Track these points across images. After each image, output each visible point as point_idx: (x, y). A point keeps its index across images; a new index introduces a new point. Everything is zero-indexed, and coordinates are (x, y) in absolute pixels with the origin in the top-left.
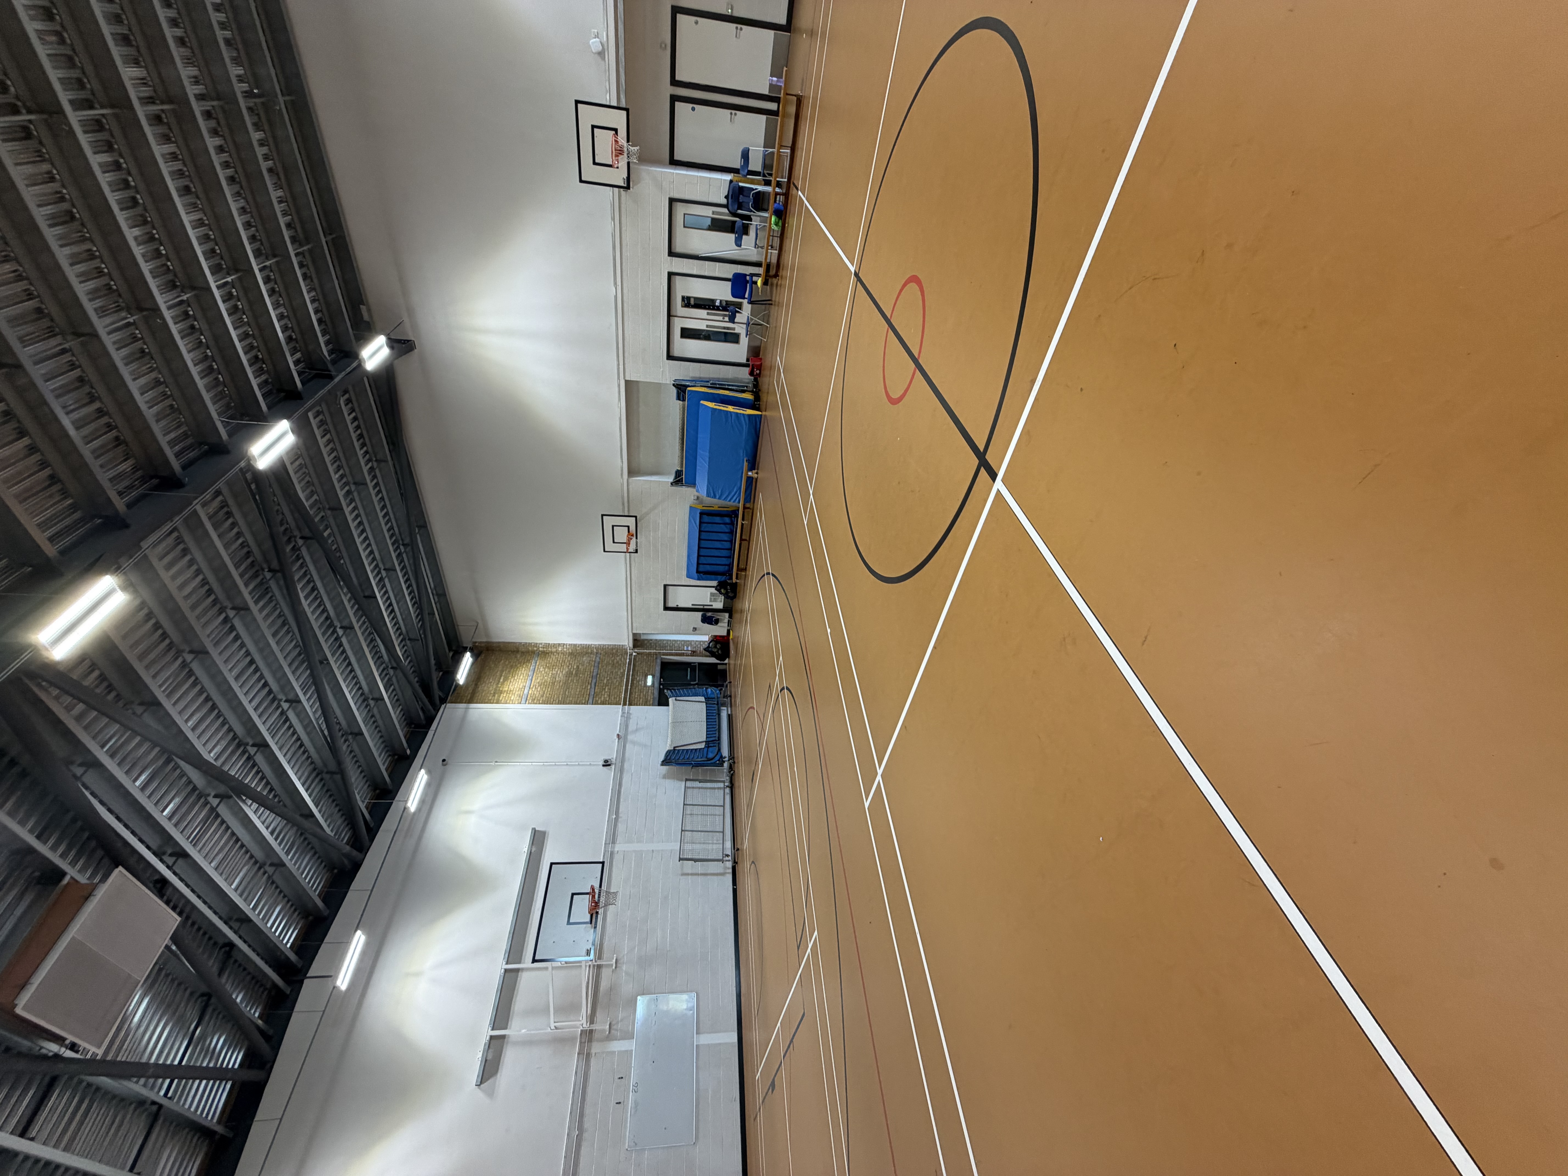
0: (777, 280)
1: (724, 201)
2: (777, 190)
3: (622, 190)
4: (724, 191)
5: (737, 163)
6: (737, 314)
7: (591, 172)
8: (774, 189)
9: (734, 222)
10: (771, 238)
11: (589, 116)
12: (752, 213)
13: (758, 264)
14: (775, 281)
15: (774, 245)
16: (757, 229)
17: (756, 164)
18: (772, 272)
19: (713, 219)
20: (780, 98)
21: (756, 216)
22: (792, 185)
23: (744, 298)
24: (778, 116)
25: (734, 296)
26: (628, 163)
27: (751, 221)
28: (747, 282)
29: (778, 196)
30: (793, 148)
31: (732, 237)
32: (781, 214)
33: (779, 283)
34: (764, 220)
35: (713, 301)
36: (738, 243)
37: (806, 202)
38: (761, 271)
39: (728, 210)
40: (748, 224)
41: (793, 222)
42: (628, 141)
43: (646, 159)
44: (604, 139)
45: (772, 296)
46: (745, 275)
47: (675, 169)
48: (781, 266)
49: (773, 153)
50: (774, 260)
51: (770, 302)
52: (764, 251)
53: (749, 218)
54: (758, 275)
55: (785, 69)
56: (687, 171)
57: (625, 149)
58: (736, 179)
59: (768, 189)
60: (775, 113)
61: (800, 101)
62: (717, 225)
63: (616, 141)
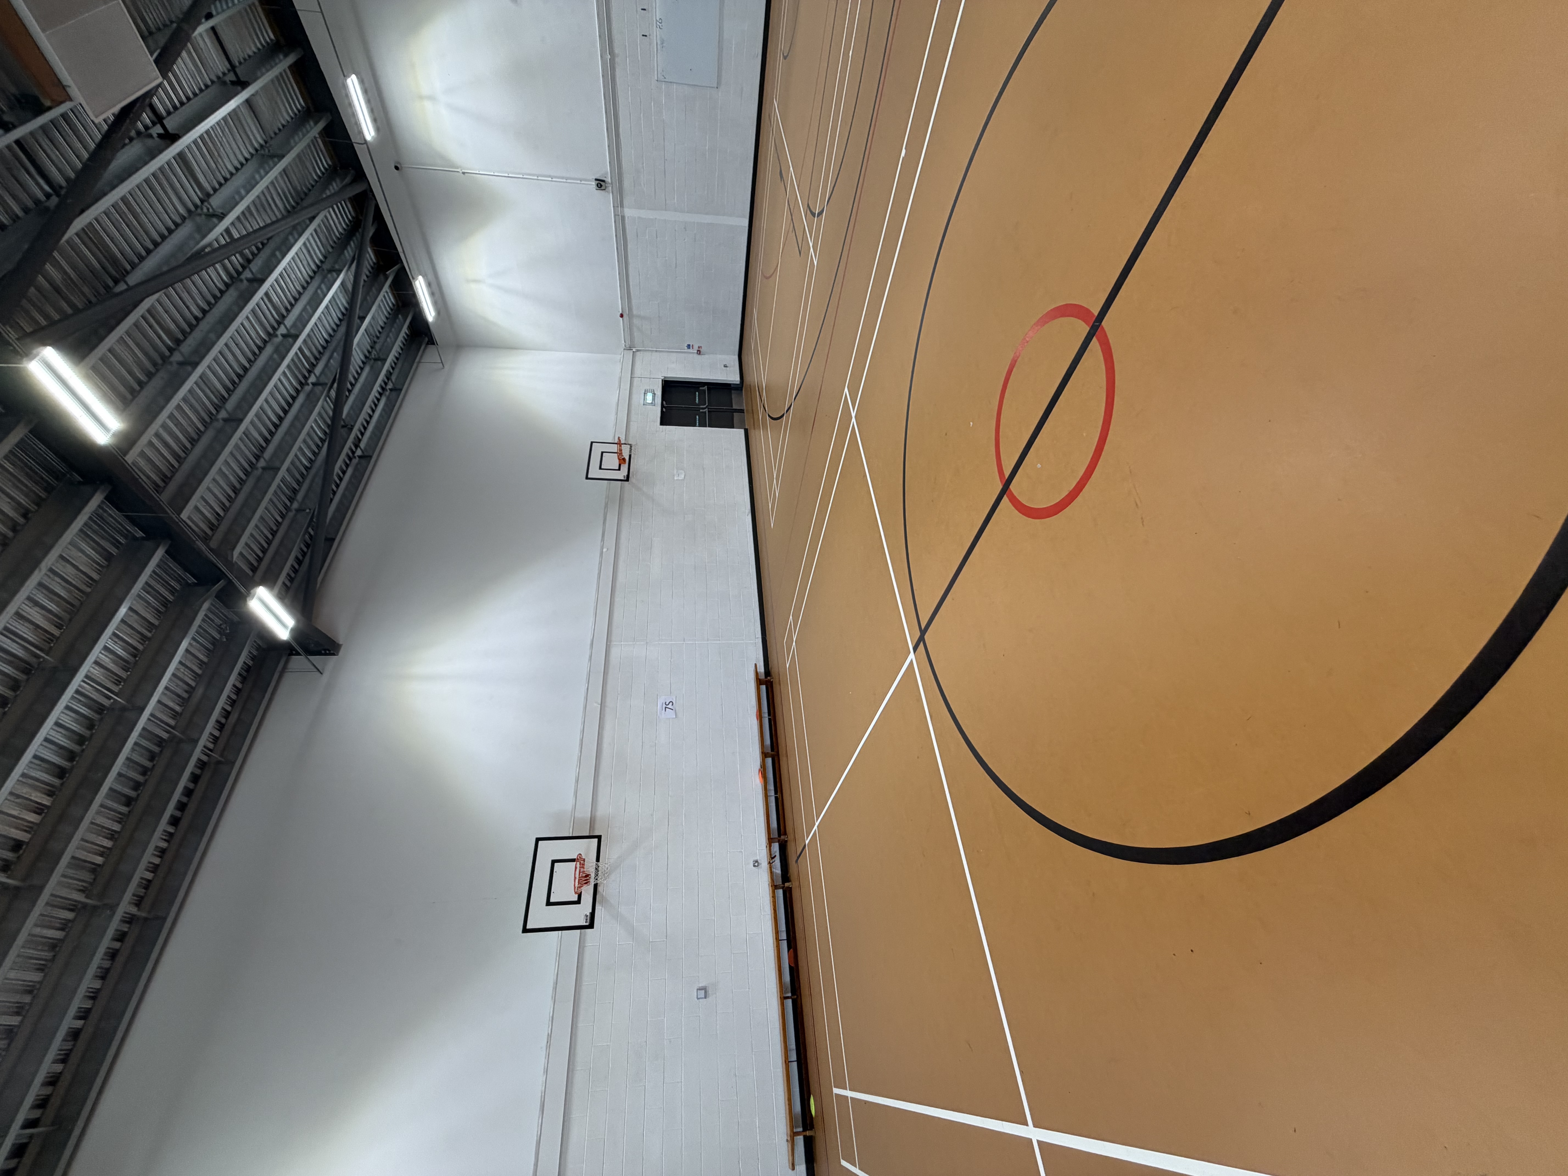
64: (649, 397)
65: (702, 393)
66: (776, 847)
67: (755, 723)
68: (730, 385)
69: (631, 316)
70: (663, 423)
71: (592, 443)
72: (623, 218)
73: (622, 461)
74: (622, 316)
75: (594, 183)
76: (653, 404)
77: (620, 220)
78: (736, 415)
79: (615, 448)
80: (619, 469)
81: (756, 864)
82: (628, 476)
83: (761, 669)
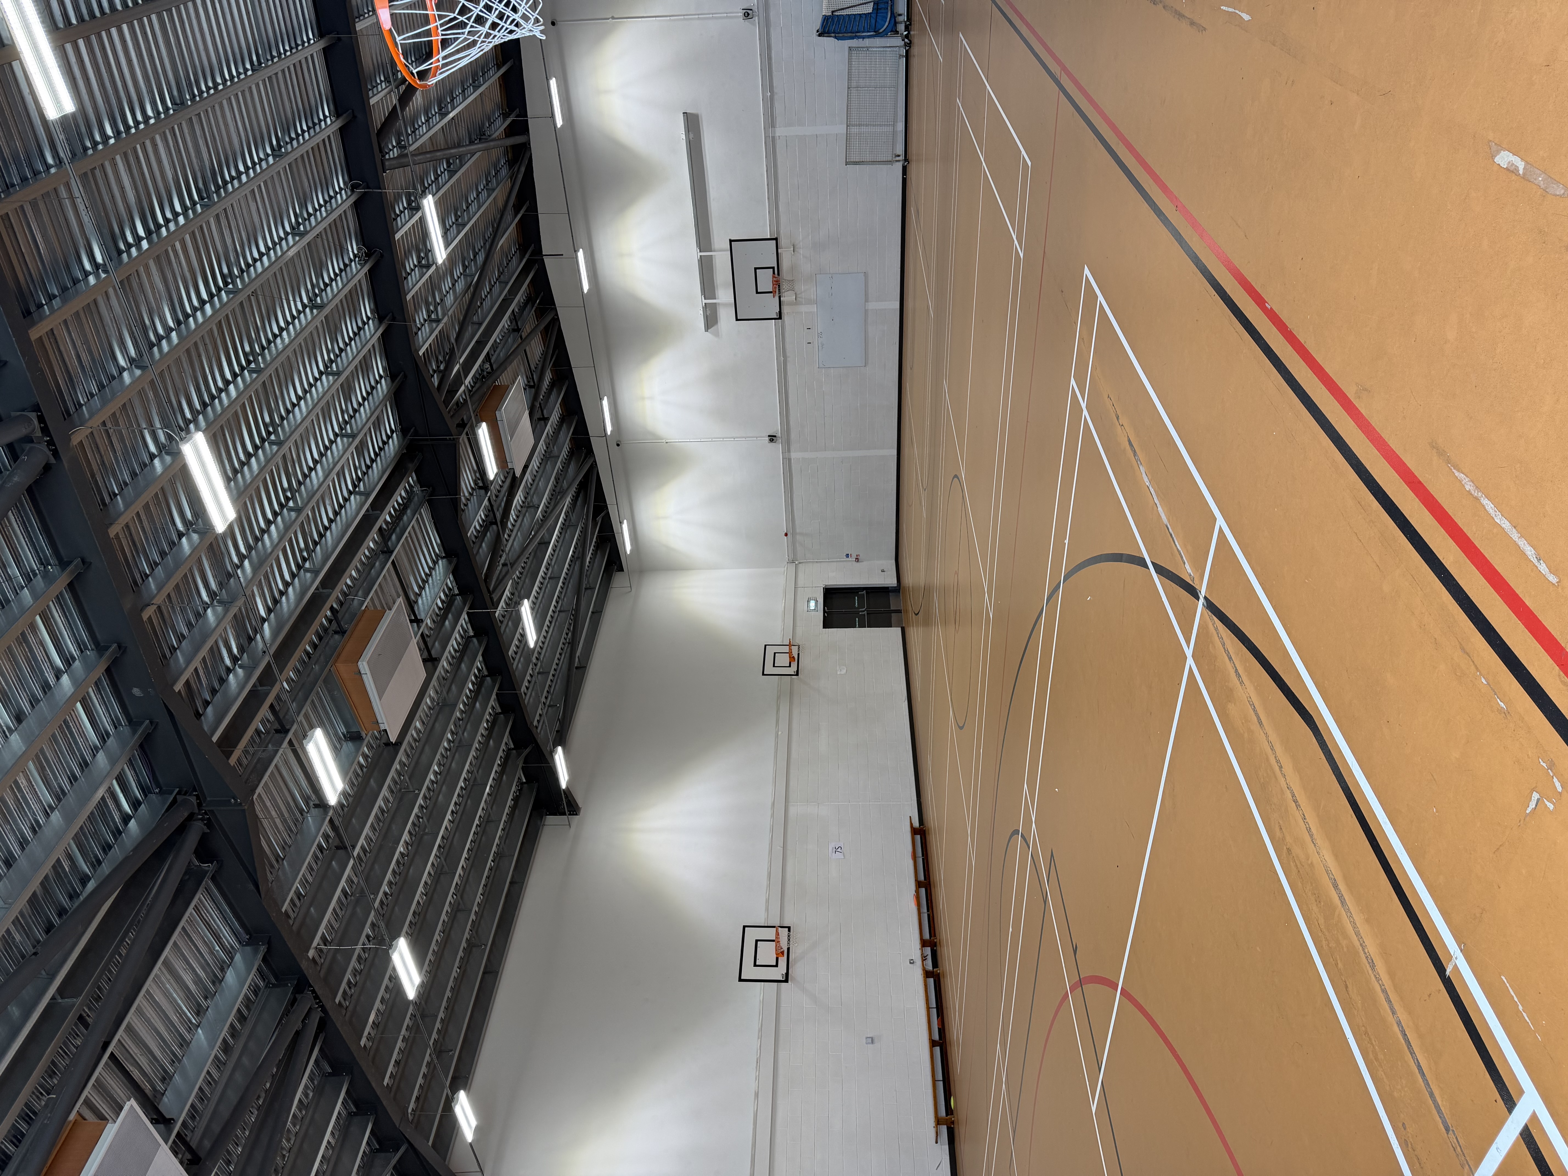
64: (812, 604)
65: (861, 598)
66: (928, 951)
67: (911, 862)
68: (888, 588)
69: (794, 534)
70: (826, 626)
71: (765, 646)
72: (790, 460)
73: (792, 658)
74: (786, 535)
75: (767, 439)
76: (816, 610)
77: (788, 462)
78: (894, 616)
79: (786, 649)
80: (790, 666)
81: (912, 962)
82: (798, 671)
83: (916, 824)
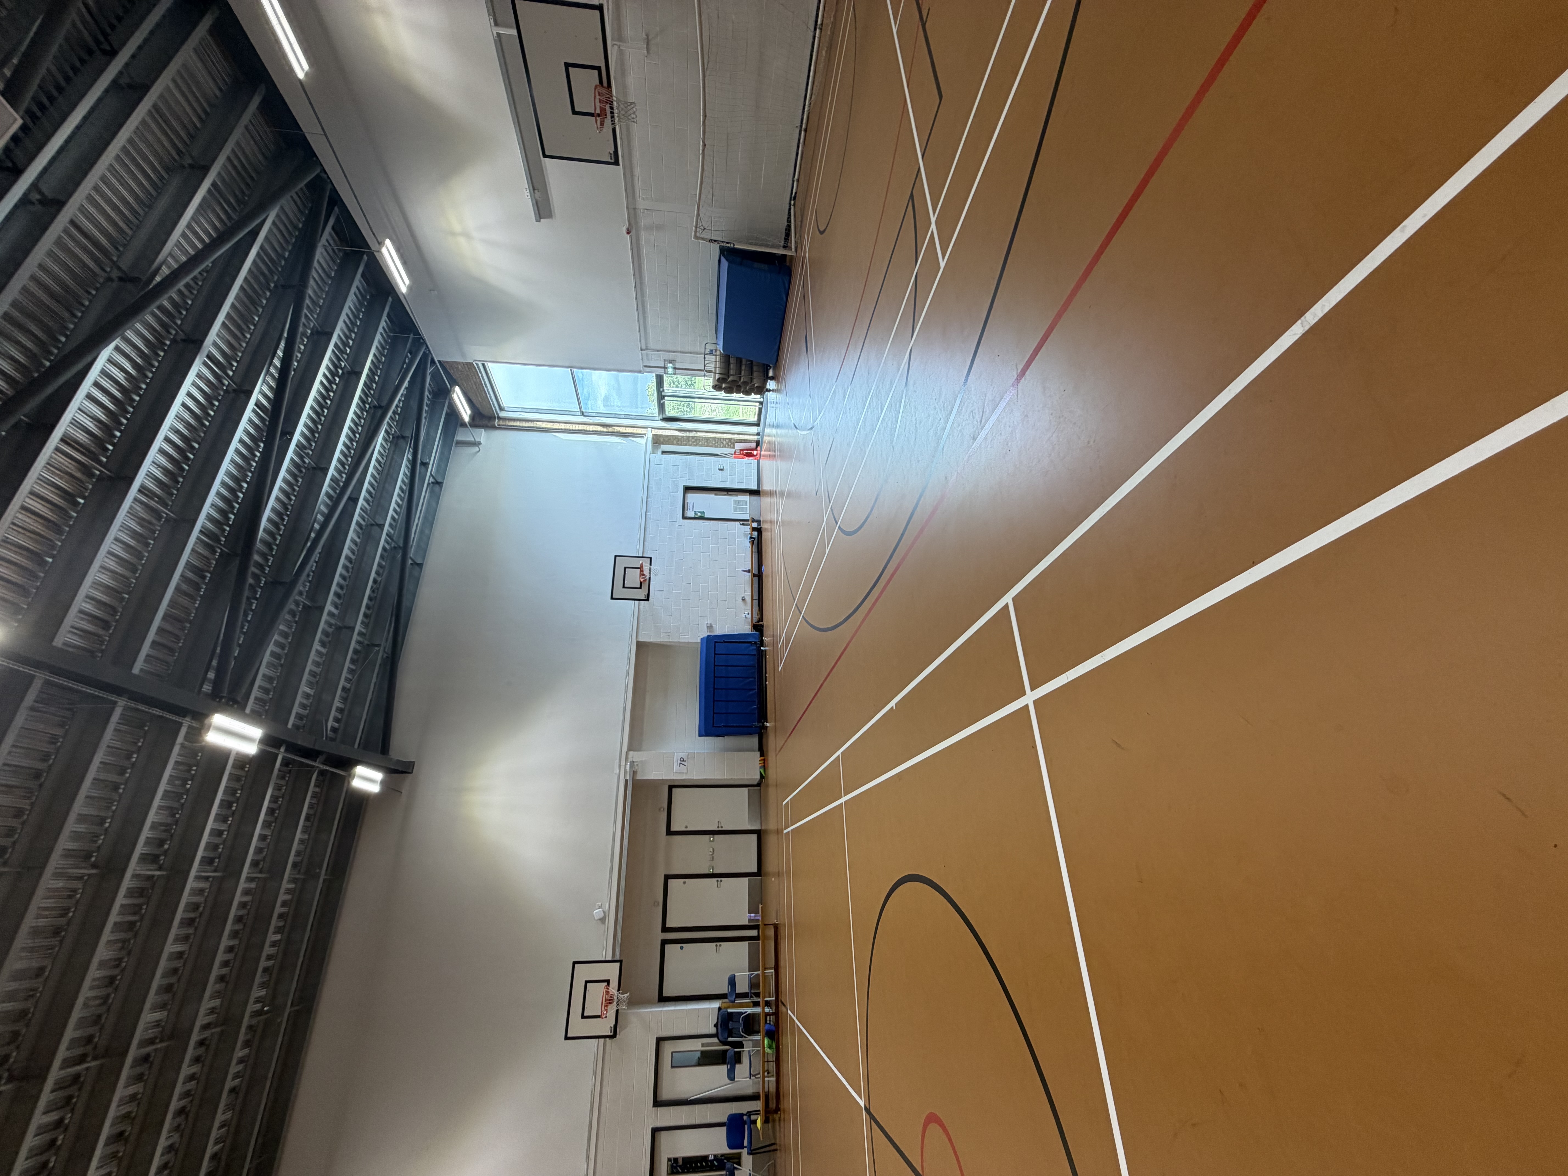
0: (778, 1115)
1: (713, 1030)
2: (767, 1010)
3: (608, 1039)
4: (713, 1019)
5: (724, 989)
6: (736, 1172)
7: (578, 1027)
8: (763, 1009)
9: (726, 1051)
10: (766, 1063)
11: (584, 973)
12: (743, 1039)
13: (754, 1097)
14: (776, 1116)
15: (771, 1069)
16: (750, 1056)
17: (742, 987)
18: (773, 1105)
19: (702, 1052)
20: (759, 925)
21: (747, 1040)
22: (780, 1003)
23: (742, 1147)
24: (759, 940)
25: (730, 1147)
26: (617, 1011)
27: (743, 1048)
28: (745, 1123)
29: (768, 1017)
30: (777, 968)
31: (723, 1069)
32: (774, 1035)
33: (782, 1118)
34: (756, 1044)
35: (705, 1158)
36: (731, 1076)
37: (797, 1021)
38: (758, 1105)
39: (718, 1039)
40: (740, 1051)
41: (787, 1040)
42: (619, 990)
43: (633, 1003)
44: (597, 992)
45: (775, 1138)
46: (742, 1115)
47: (663, 1007)
48: (781, 1094)
49: (758, 975)
50: (773, 1089)
51: (772, 1148)
52: (761, 1080)
53: (740, 1044)
54: (756, 1113)
55: (760, 906)
56: (675, 1005)
57: (615, 998)
58: (725, 1005)
59: (757, 1010)
60: (756, 938)
61: (776, 927)
62: (708, 1059)
63: (607, 992)
